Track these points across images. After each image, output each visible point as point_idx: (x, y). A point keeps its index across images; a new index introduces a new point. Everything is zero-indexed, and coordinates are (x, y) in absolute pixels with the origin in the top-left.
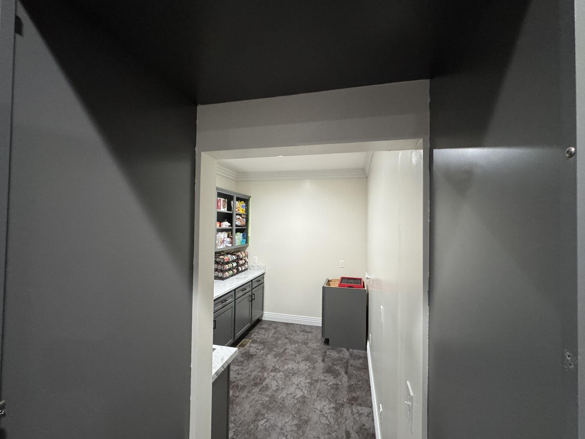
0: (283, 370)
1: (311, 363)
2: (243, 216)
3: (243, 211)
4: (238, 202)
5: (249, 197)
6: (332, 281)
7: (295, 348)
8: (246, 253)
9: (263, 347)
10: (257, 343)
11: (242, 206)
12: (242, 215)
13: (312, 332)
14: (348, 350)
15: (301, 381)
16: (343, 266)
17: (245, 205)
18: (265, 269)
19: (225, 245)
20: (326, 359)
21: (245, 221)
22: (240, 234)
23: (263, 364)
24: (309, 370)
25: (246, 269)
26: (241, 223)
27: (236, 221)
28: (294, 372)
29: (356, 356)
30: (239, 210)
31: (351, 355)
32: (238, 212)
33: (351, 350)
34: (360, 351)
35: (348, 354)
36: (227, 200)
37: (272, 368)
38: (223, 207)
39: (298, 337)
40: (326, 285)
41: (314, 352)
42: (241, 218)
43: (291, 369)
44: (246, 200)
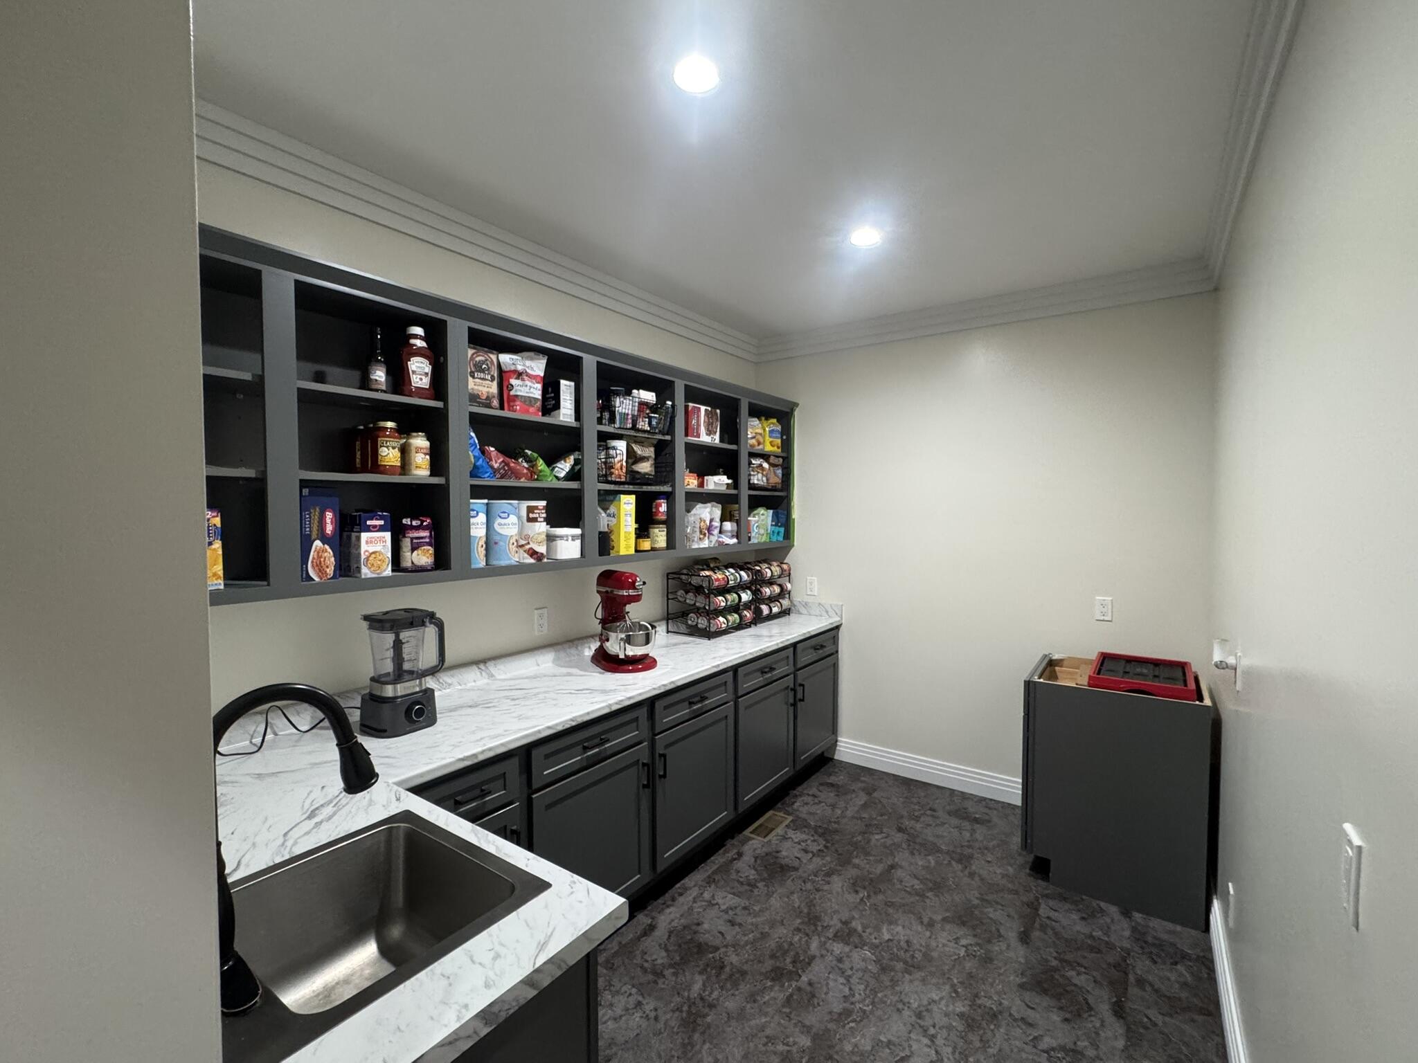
0: (877, 941)
1: (975, 936)
2: (772, 459)
3: (772, 446)
4: (760, 420)
5: (793, 406)
6: (1065, 663)
7: (926, 868)
8: (785, 567)
9: (821, 847)
10: (806, 830)
11: (771, 432)
12: (769, 456)
13: (989, 821)
14: (1126, 913)
15: (934, 1001)
16: (1110, 614)
17: (779, 428)
18: (842, 615)
19: (714, 539)
20: (1036, 934)
21: (780, 475)
22: (765, 512)
23: (811, 904)
24: (968, 965)
25: (785, 613)
26: (767, 480)
27: (752, 473)
28: (913, 957)
29: (1160, 945)
30: (759, 444)
31: (1139, 935)
32: (757, 448)
33: (1137, 916)
34: (1179, 928)
35: (1127, 933)
36: (718, 411)
37: (839, 925)
38: (708, 430)
39: (940, 831)
40: (1039, 678)
41: (990, 897)
42: (766, 465)
43: (903, 944)
44: (783, 415)
